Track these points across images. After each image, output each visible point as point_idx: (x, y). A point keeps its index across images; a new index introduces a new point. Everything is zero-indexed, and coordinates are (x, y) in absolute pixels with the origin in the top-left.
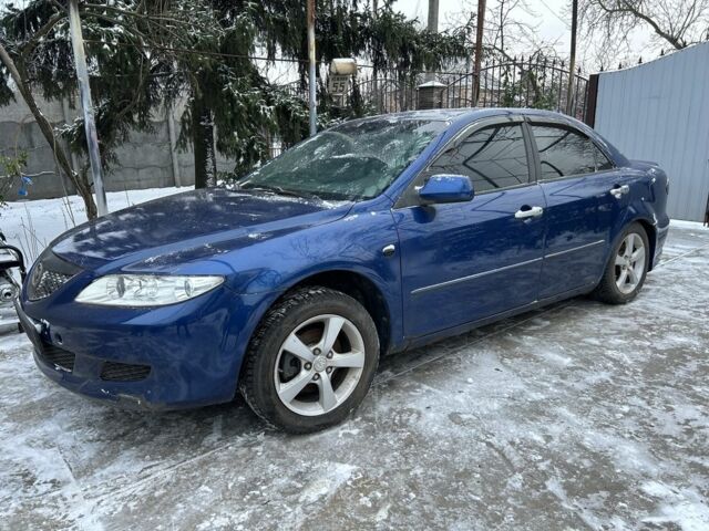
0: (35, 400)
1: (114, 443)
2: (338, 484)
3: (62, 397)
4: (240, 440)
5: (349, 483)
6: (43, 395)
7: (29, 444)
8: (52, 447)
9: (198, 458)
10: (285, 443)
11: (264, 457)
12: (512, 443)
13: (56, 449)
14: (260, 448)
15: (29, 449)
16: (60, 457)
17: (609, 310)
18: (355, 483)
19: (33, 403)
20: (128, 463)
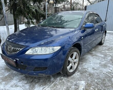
0: (6, 75)
1: (32, 83)
2: (84, 86)
3: (12, 74)
4: (58, 79)
5: (86, 85)
6: (7, 74)
7: (12, 86)
8: (18, 86)
9: (53, 84)
10: (67, 78)
11: (66, 82)
12: (107, 72)
13: (19, 87)
14: (63, 80)
15: (13, 88)
16: (21, 88)
17: (101, 46)
18: (87, 85)
19: (6, 76)
20: (38, 88)
